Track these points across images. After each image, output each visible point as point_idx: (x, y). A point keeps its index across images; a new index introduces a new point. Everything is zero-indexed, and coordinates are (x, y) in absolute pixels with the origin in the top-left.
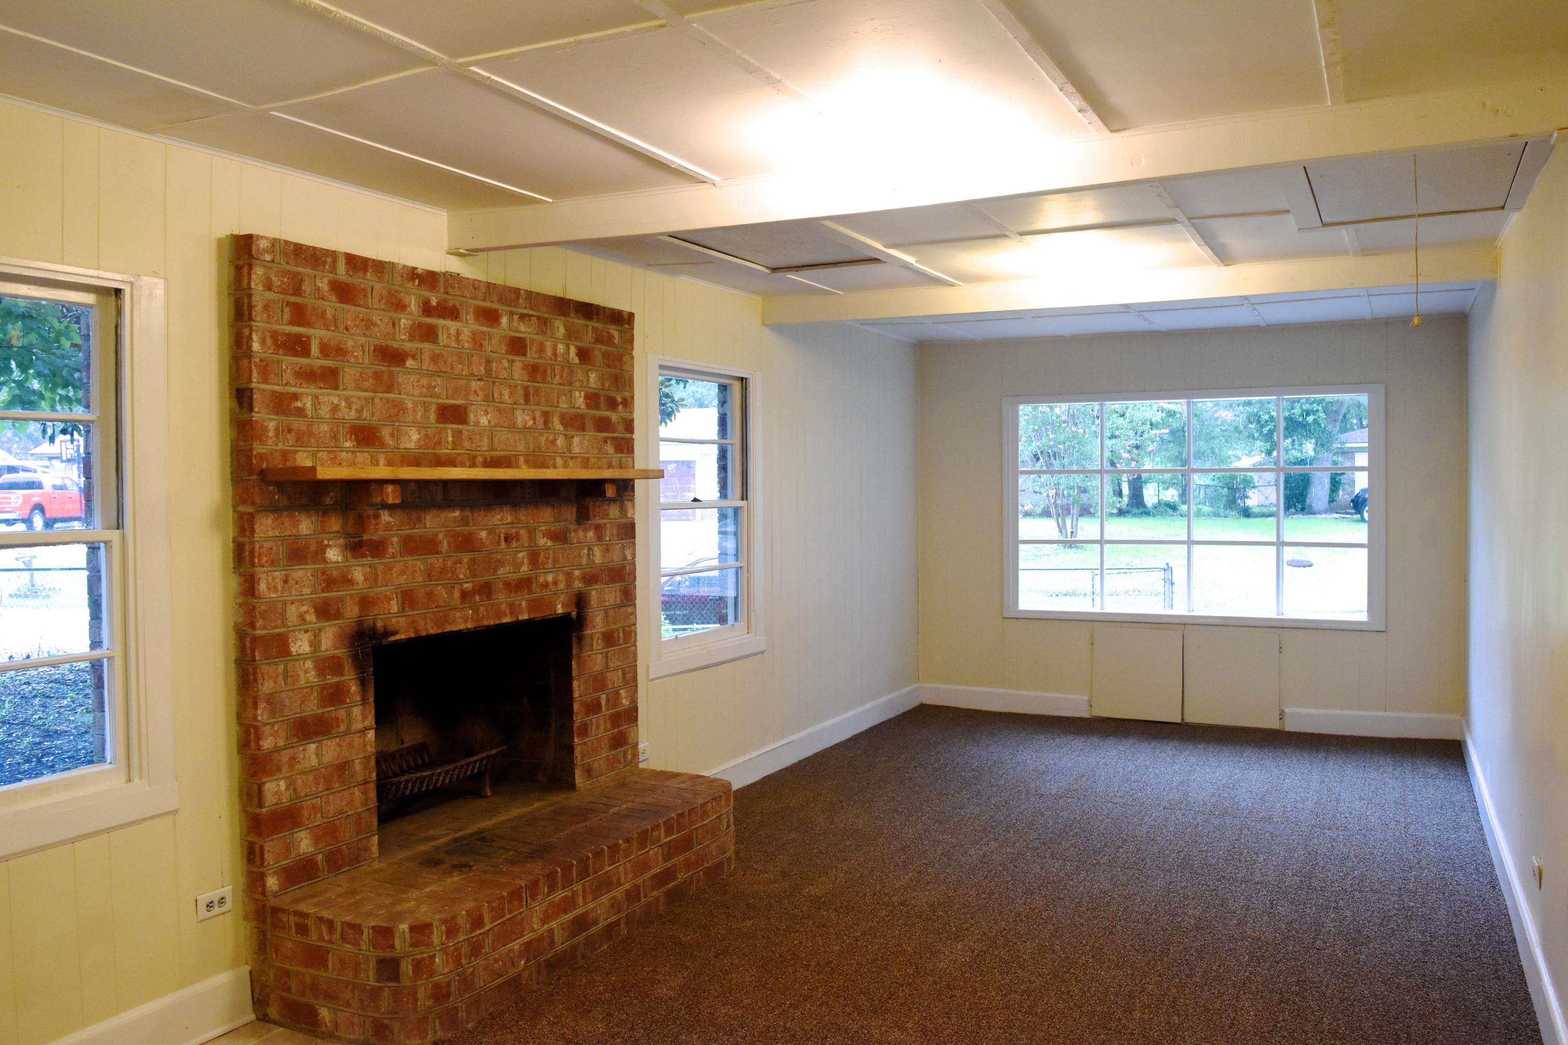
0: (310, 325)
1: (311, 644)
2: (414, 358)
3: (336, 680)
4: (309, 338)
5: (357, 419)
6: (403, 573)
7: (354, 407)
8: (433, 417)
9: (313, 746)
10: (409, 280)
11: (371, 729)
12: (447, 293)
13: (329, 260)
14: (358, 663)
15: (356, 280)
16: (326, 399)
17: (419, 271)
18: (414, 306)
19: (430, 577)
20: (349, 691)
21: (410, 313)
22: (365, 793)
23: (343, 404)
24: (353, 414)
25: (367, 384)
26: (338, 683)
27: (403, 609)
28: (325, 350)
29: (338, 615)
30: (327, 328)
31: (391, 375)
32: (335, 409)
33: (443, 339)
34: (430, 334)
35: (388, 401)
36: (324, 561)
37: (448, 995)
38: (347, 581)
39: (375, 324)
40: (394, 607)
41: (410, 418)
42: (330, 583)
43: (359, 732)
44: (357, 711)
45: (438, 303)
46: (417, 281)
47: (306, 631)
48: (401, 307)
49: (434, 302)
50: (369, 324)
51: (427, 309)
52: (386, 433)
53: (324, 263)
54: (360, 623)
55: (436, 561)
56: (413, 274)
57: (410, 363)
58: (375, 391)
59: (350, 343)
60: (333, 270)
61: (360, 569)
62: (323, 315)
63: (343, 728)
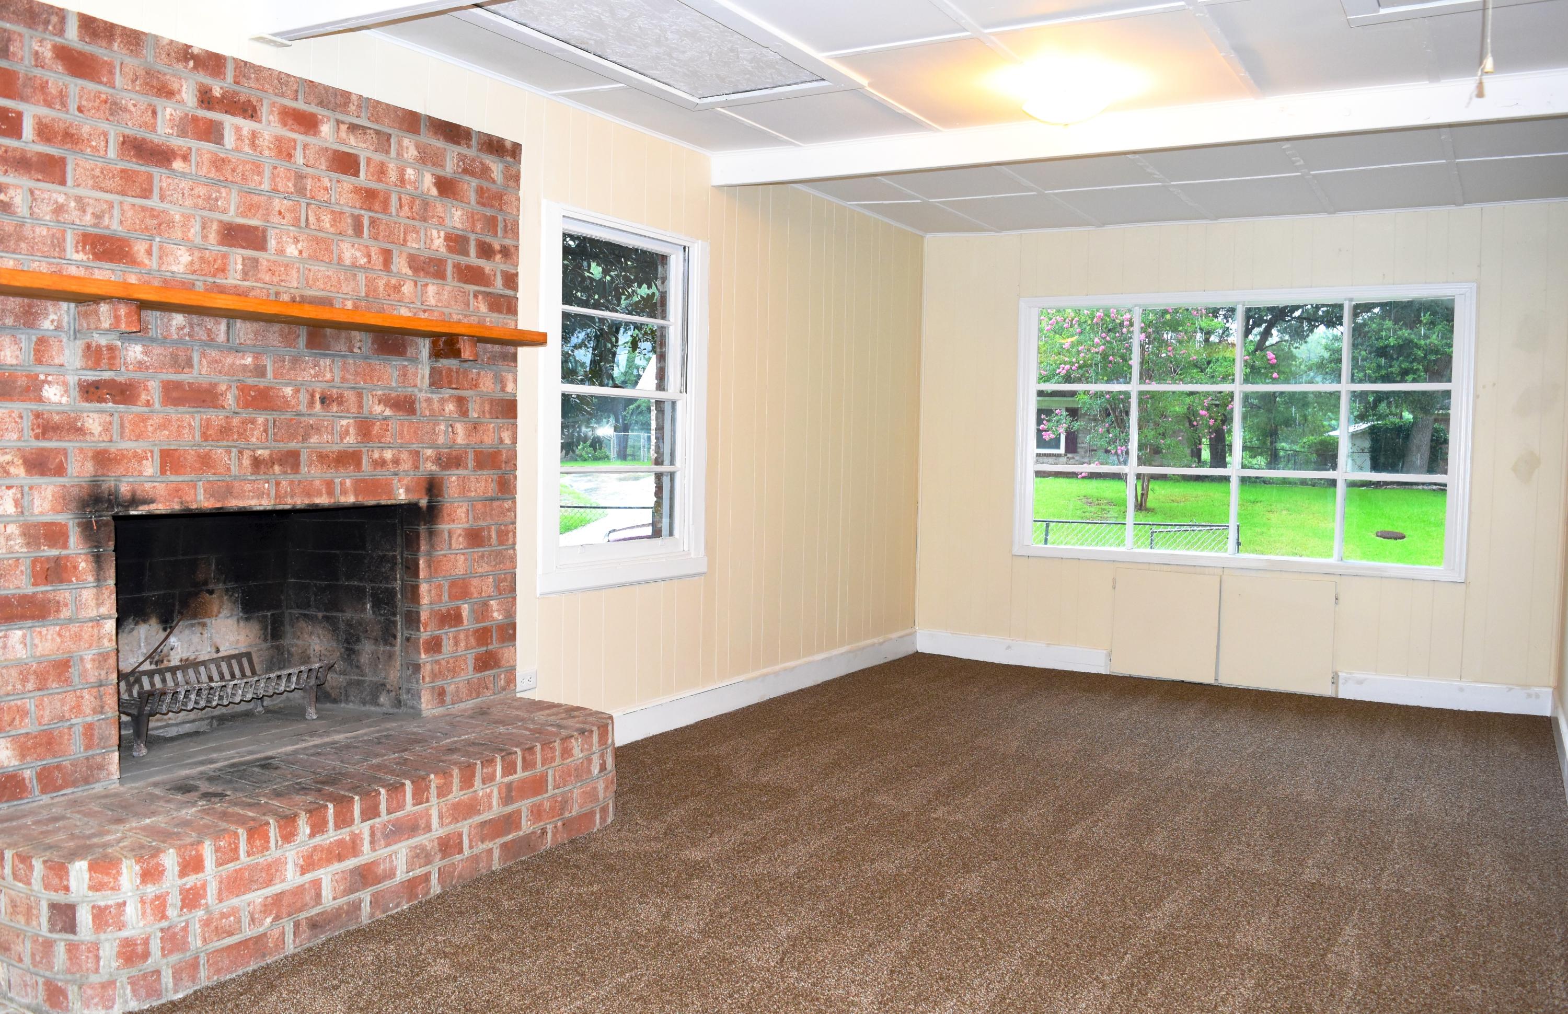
0: (23, 98)
1: (17, 503)
2: (185, 158)
3: (54, 552)
4: (20, 115)
5: (95, 225)
6: (163, 426)
7: (90, 210)
8: (213, 237)
9: (19, 633)
10: (178, 60)
11: (111, 618)
12: (237, 83)
13: (54, 19)
14: (89, 531)
15: (97, 50)
16: (46, 196)
17: (196, 51)
18: (188, 95)
19: (205, 437)
20: (75, 568)
21: (182, 102)
22: (100, 697)
23: (73, 204)
24: (88, 218)
25: (109, 184)
26: (57, 559)
27: (163, 472)
28: (45, 132)
29: (60, 470)
30: (49, 104)
31: (150, 177)
32: (59, 209)
33: (229, 139)
34: (212, 133)
35: (143, 209)
36: (40, 399)
37: (146, 955)
38: (74, 429)
39: (126, 110)
40: (150, 468)
41: (178, 234)
42: (46, 428)
43: (91, 620)
44: (88, 595)
45: (223, 96)
46: (191, 63)
47: (9, 488)
48: (167, 92)
49: (217, 92)
50: (114, 108)
51: (206, 99)
52: (140, 248)
53: (47, 22)
54: (95, 483)
55: (216, 417)
56: (185, 54)
57: (178, 165)
58: (123, 193)
59: (86, 130)
60: (61, 32)
61: (95, 415)
62: (43, 87)
63: (65, 613)
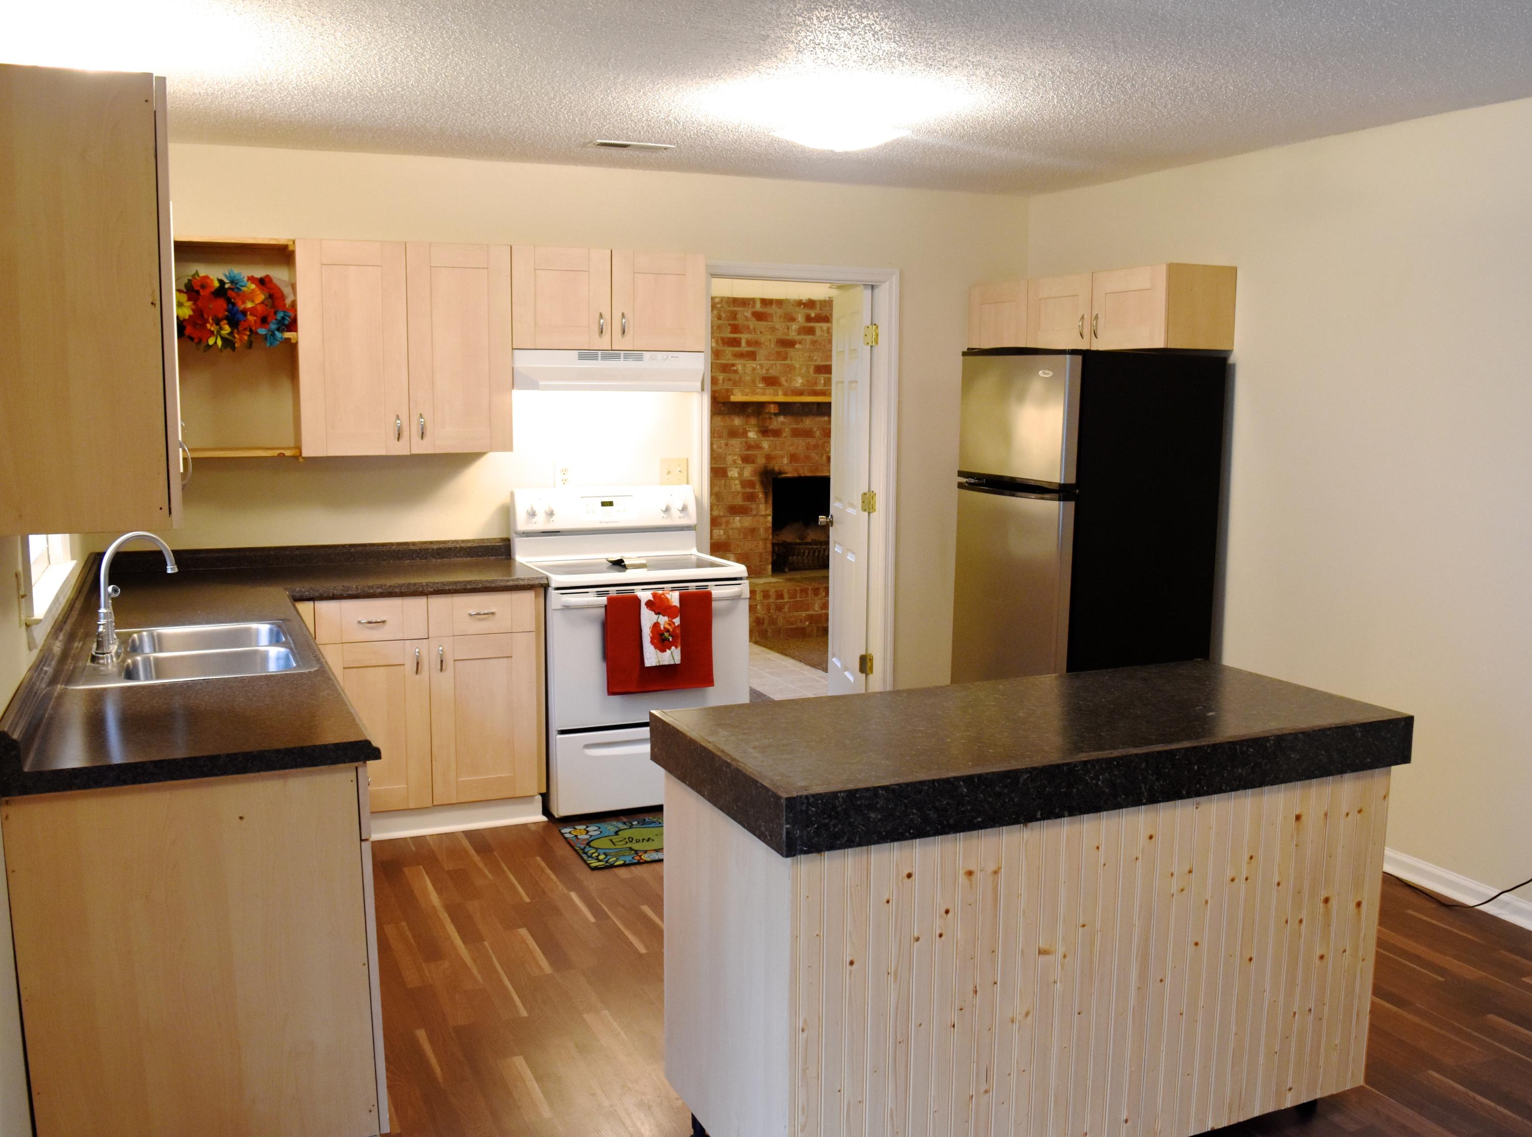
0: (741, 333)
1: (739, 473)
2: (800, 343)
3: (751, 490)
4: (740, 339)
5: (767, 373)
6: (791, 445)
7: (764, 368)
8: (811, 370)
9: (738, 518)
10: (797, 306)
11: (770, 515)
12: (821, 310)
13: (751, 303)
14: (763, 484)
15: (767, 310)
16: (749, 365)
17: (804, 301)
18: (801, 318)
19: (808, 448)
20: (758, 496)
21: (799, 322)
22: (765, 544)
23: (759, 367)
24: (764, 371)
25: (772, 358)
26: (752, 492)
27: (791, 463)
28: (749, 343)
29: (753, 462)
30: (750, 333)
31: (786, 353)
32: (754, 369)
33: (818, 332)
34: (811, 331)
35: (784, 365)
36: (747, 437)
38: (758, 447)
39: (778, 329)
40: (785, 461)
41: (797, 372)
42: (749, 447)
43: (763, 516)
44: (762, 507)
45: (815, 316)
46: (802, 306)
47: (736, 467)
48: (793, 319)
49: (813, 315)
50: (773, 329)
51: (808, 319)
52: (783, 380)
53: (749, 304)
54: (766, 467)
55: (812, 441)
56: (800, 303)
57: (797, 346)
58: (776, 360)
59: (763, 340)
60: (754, 306)
61: (766, 442)
62: (748, 327)
63: (754, 512)
